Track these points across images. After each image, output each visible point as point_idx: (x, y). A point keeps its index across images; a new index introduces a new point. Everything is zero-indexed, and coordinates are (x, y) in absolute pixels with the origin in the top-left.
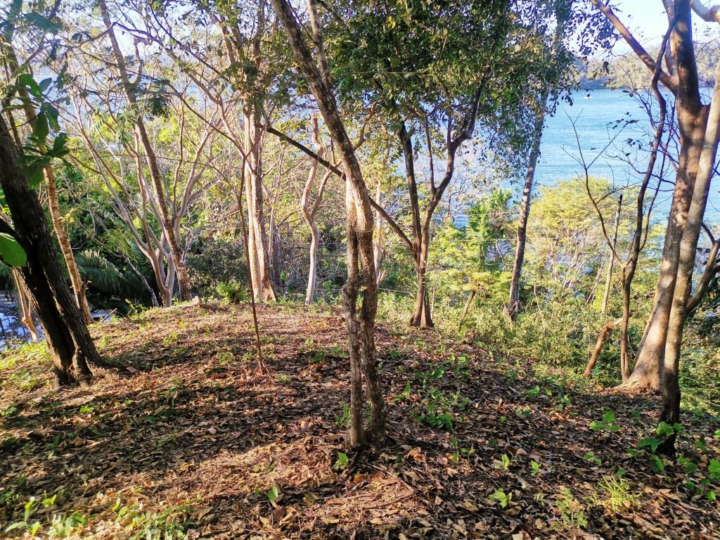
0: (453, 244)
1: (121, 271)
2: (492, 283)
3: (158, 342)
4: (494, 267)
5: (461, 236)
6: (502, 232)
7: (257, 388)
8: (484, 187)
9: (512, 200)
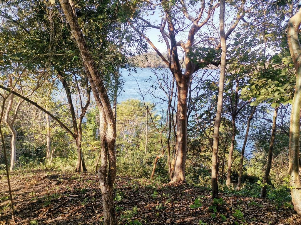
5: (84, 127)
8: (92, 105)
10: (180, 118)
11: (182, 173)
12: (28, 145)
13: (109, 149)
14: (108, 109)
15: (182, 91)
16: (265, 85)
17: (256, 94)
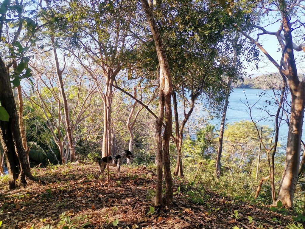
0: (190, 146)
1: (46, 152)
2: (207, 165)
3: (59, 174)
4: (207, 157)
5: (193, 143)
6: (211, 143)
7: (106, 188)
8: (203, 123)
9: (215, 129)
10: (292, 132)
11: (288, 197)
12: (144, 152)
13: (166, 103)
14: (164, 62)
15: (297, 101)
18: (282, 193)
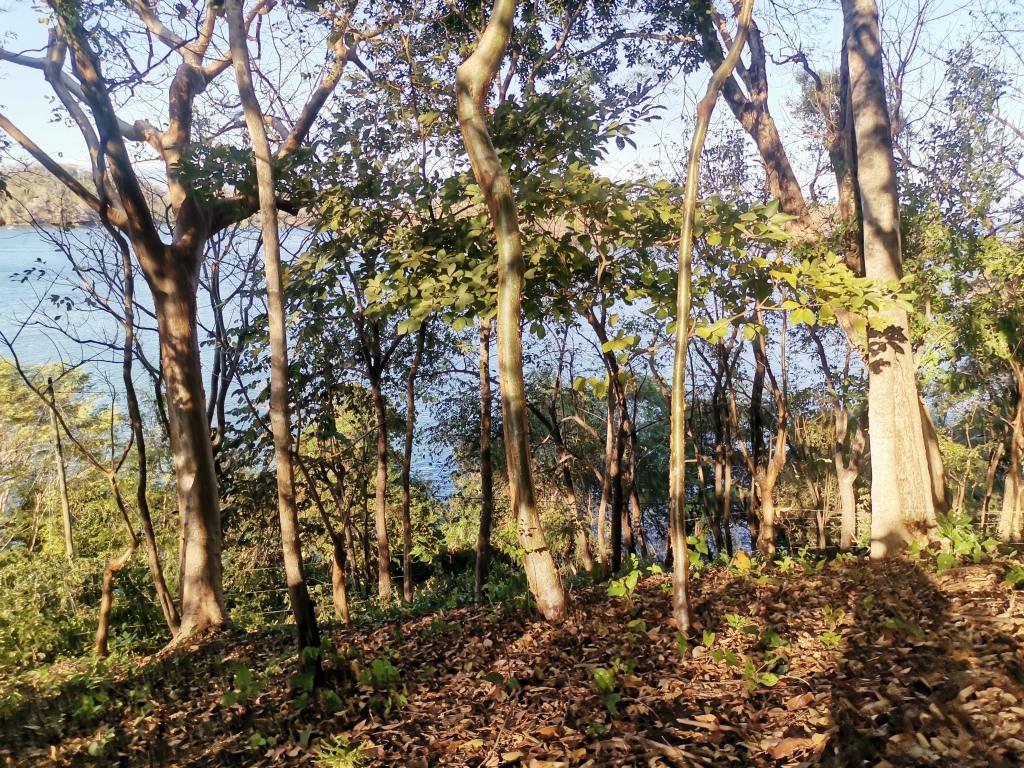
10: (179, 405)
11: (211, 598)
15: (171, 308)
16: (430, 269)
17: (408, 296)
18: (190, 594)
